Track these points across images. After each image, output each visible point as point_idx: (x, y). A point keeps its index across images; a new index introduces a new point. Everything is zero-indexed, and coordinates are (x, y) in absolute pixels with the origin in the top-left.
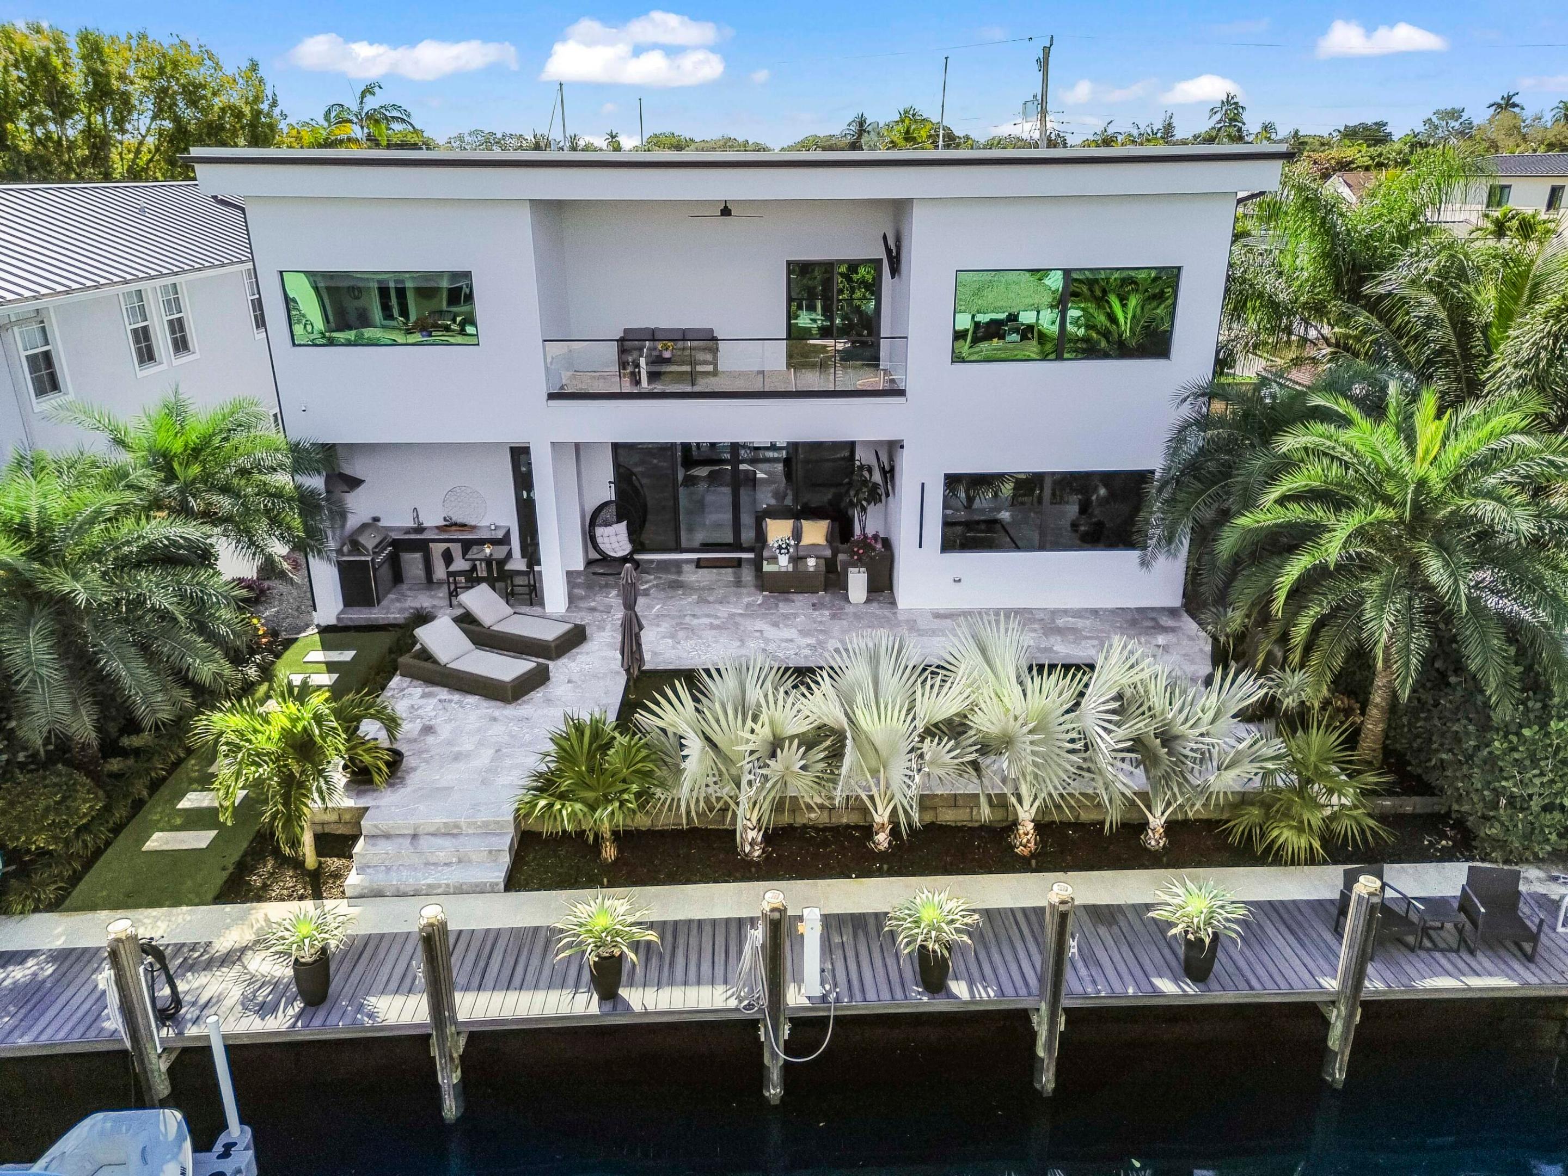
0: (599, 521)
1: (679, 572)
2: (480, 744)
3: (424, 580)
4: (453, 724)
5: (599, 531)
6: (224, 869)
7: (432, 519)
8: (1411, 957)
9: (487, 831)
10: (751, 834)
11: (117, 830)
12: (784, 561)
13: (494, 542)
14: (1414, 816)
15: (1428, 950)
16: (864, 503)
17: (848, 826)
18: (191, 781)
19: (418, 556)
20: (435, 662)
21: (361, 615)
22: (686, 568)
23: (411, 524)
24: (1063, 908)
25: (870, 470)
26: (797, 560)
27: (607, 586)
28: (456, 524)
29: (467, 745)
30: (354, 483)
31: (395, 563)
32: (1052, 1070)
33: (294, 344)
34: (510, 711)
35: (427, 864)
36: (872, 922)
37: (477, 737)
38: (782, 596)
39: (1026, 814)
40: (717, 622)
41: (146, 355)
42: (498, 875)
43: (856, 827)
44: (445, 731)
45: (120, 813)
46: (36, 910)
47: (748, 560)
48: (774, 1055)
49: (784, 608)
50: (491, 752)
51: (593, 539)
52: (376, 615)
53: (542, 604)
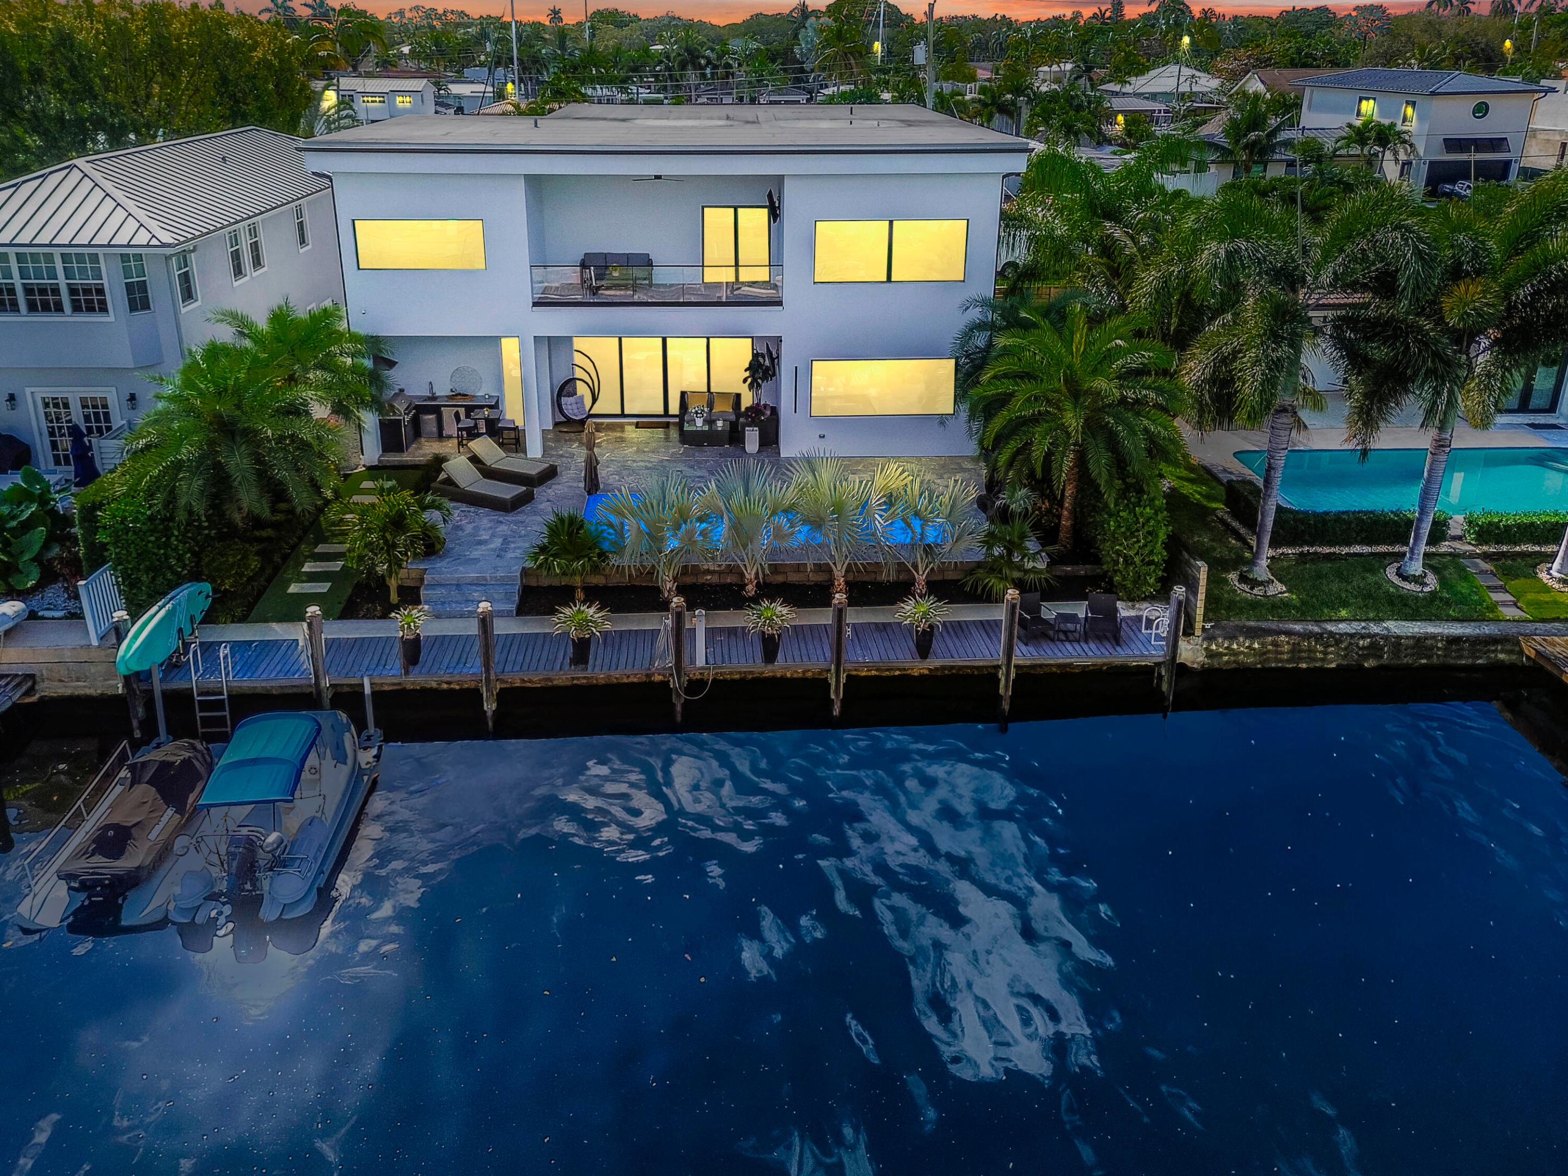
0: (564, 393)
1: (623, 431)
2: (493, 536)
3: (436, 435)
4: (473, 525)
5: (564, 400)
6: (340, 603)
7: (442, 390)
8: (1052, 645)
9: (502, 582)
10: (669, 585)
11: (269, 580)
12: (699, 422)
13: (491, 407)
14: (1085, 577)
15: (1062, 641)
16: (760, 381)
17: (731, 585)
18: (306, 557)
19: (432, 417)
20: (457, 486)
21: (394, 458)
22: (628, 428)
23: (428, 394)
24: (839, 606)
25: (764, 358)
26: (710, 422)
27: (570, 440)
28: (460, 394)
29: (485, 536)
30: (391, 364)
31: (416, 424)
32: (839, 704)
33: (359, 269)
34: (510, 517)
35: (467, 601)
36: (740, 631)
37: (490, 532)
38: (698, 448)
39: (839, 574)
40: (649, 465)
41: (238, 271)
42: (513, 607)
43: (736, 585)
44: (469, 528)
45: (269, 571)
46: (233, 622)
47: (674, 424)
48: (679, 695)
49: (699, 456)
50: (500, 540)
51: (560, 406)
52: (406, 457)
53: (525, 452)
